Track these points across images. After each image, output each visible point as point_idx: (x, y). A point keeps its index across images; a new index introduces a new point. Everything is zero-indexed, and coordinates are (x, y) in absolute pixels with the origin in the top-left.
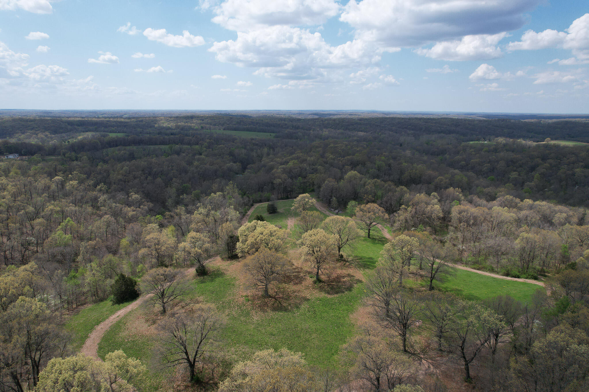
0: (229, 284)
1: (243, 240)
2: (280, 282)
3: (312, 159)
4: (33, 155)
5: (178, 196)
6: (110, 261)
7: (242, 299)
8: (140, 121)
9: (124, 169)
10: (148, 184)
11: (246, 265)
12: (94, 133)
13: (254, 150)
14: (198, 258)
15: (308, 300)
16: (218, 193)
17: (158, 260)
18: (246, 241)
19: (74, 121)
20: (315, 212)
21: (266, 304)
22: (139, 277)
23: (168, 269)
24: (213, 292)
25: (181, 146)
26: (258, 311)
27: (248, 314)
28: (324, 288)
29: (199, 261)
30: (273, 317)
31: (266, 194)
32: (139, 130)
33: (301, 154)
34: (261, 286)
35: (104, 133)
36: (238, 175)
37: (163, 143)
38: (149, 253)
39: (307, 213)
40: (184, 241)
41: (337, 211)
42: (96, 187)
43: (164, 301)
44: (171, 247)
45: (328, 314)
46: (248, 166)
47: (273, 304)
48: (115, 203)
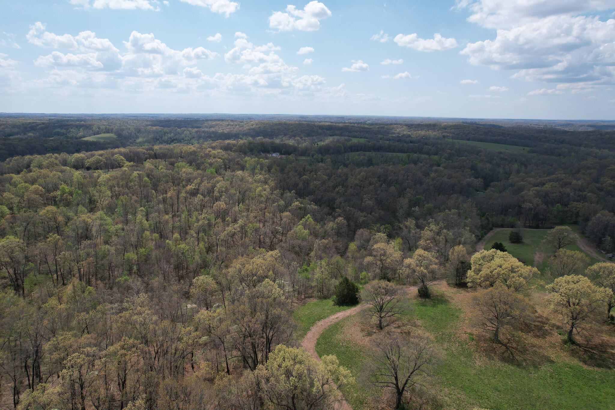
0: (452, 315)
1: (476, 268)
2: (516, 329)
3: (580, 182)
4: (289, 154)
5: (410, 207)
6: (337, 262)
7: (465, 336)
8: (381, 128)
9: (361, 174)
10: (382, 191)
11: (475, 299)
12: (338, 137)
13: (502, 166)
14: (423, 279)
15: (552, 362)
16: (453, 211)
17: (381, 271)
18: (480, 270)
19: (324, 125)
20: (577, 252)
21: (494, 350)
22: (361, 284)
23: (390, 284)
24: (433, 319)
25: (420, 155)
26: (482, 355)
27: (470, 355)
28: (578, 353)
29: (423, 282)
30: (501, 368)
31: (510, 219)
32: (380, 136)
33: (564, 175)
34: (490, 327)
35: (348, 138)
36: (478, 192)
37: (401, 151)
38: (374, 262)
39: (565, 252)
40: (411, 257)
41: (610, 255)
42: (334, 189)
43: (382, 316)
44: (396, 261)
45: (581, 391)
46: (492, 184)
47: (503, 353)
48: (349, 206)
